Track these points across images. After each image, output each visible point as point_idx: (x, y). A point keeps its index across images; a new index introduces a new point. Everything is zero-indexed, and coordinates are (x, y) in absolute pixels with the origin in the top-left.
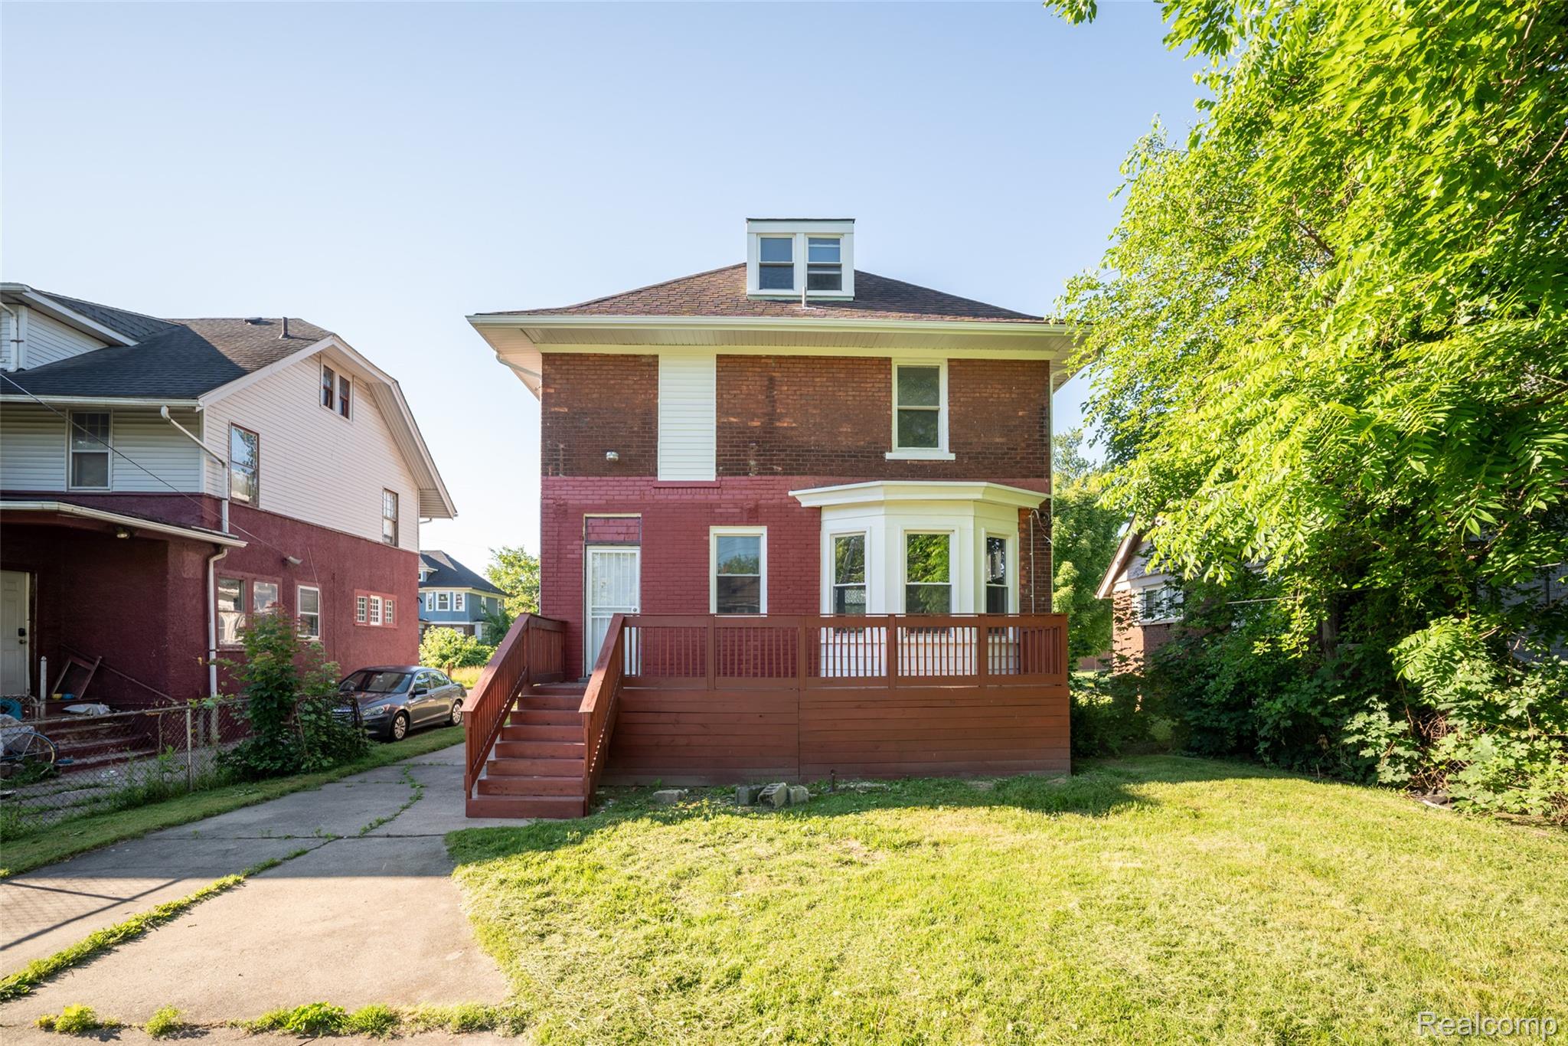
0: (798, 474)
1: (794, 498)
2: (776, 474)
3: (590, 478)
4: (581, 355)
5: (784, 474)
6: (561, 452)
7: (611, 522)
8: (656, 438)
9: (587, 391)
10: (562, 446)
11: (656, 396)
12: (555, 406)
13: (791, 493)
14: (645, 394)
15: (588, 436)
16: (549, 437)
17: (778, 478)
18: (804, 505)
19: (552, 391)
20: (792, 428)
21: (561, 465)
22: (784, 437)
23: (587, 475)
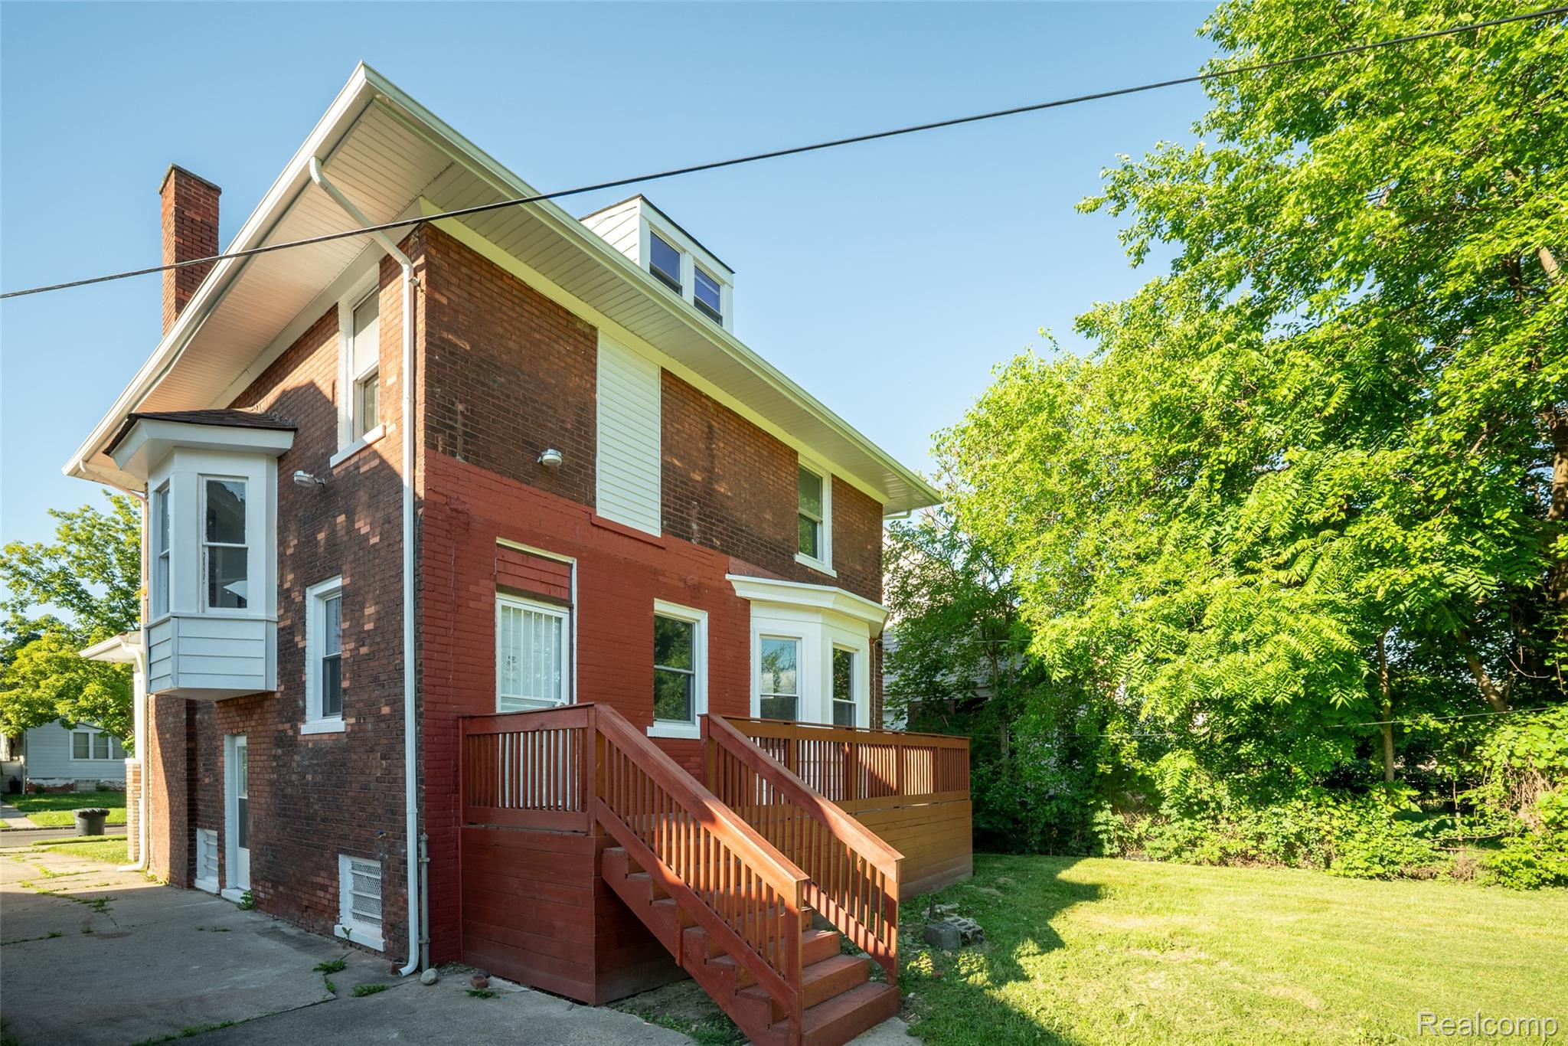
0: (734, 556)
1: (729, 582)
2: (713, 547)
3: (505, 480)
4: (491, 264)
5: (722, 551)
6: (459, 417)
7: (531, 562)
8: (593, 450)
9: (500, 330)
10: (460, 407)
11: (593, 387)
12: (450, 330)
13: (728, 577)
14: (581, 377)
15: (501, 408)
16: (439, 381)
17: (715, 553)
18: (739, 593)
19: (445, 301)
20: (728, 497)
21: (460, 442)
22: (722, 506)
23: (502, 473)
